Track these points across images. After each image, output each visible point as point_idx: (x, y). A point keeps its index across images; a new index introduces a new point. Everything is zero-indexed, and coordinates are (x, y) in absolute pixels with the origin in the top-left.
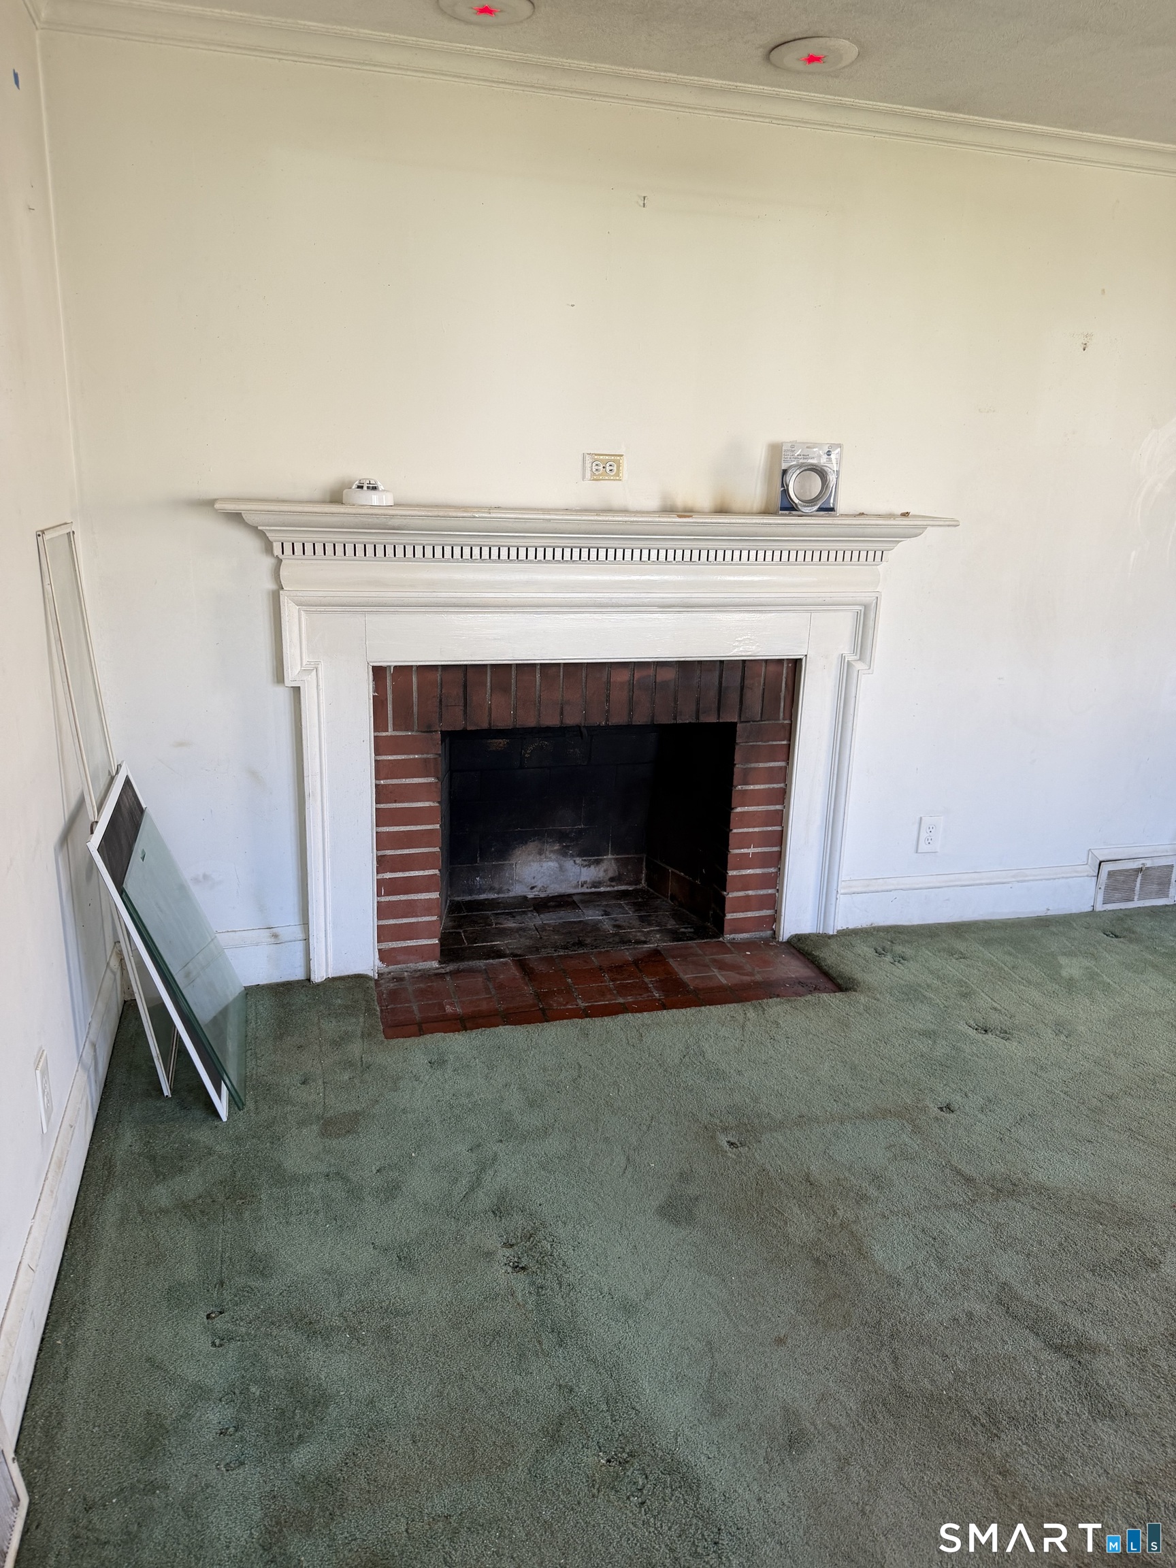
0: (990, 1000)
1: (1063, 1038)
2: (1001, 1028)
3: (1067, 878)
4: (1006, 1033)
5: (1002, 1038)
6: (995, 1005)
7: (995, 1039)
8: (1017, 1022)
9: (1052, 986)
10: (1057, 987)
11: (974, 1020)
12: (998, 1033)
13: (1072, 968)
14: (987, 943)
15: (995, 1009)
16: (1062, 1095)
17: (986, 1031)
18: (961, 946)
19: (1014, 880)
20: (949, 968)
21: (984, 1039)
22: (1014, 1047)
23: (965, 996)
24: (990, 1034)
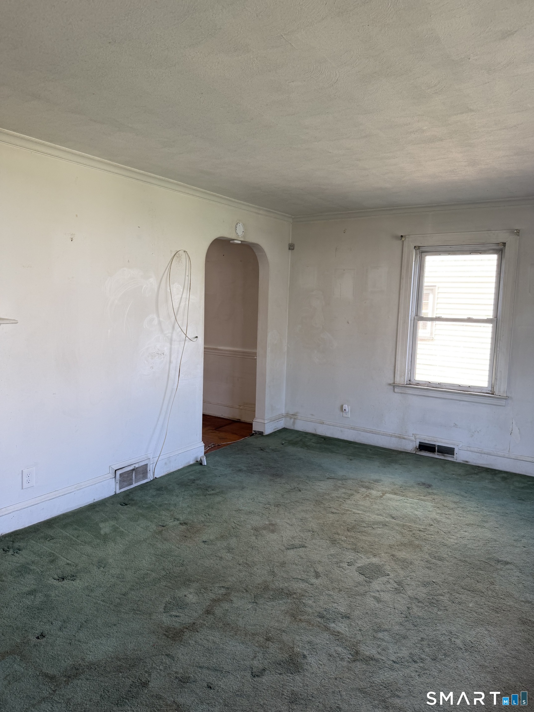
0: (65, 560)
1: (102, 569)
2: (71, 574)
3: (101, 482)
4: (74, 576)
5: (72, 580)
6: (68, 561)
7: (68, 582)
8: (79, 568)
9: (96, 541)
10: (99, 541)
11: (57, 574)
12: (70, 578)
13: (105, 528)
14: (65, 527)
15: (68, 564)
16: (102, 603)
17: (63, 579)
18: (51, 532)
19: (76, 489)
20: (45, 547)
21: (62, 585)
22: (78, 583)
23: (52, 562)
24: (65, 580)
